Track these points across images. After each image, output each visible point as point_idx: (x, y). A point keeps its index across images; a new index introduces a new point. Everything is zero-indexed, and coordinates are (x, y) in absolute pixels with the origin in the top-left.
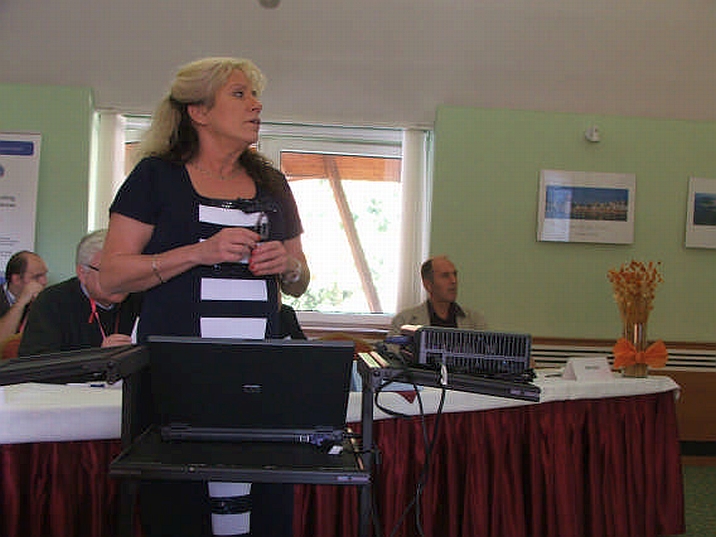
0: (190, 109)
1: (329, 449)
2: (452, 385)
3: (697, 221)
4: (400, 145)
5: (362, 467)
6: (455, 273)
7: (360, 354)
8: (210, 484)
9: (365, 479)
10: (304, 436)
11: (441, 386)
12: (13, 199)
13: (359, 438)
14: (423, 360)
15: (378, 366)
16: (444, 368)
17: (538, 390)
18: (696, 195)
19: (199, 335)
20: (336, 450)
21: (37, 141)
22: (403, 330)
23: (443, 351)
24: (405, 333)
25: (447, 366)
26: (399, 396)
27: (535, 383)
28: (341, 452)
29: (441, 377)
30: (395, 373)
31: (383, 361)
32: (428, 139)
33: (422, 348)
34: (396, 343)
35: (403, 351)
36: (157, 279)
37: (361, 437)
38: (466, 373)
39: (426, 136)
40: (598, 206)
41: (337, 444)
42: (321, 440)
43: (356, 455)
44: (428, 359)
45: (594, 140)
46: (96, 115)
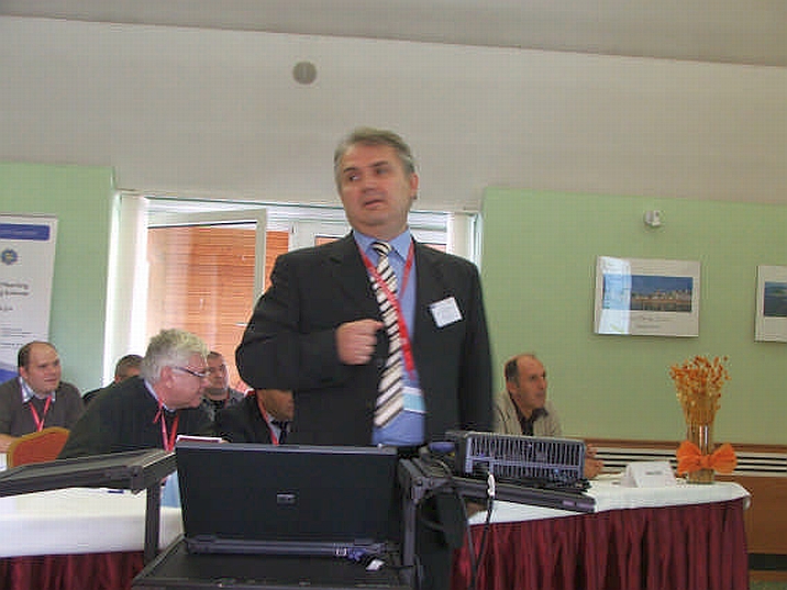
1: (369, 563)
2: (500, 496)
3: (767, 313)
4: (444, 230)
10: (341, 550)
11: (488, 498)
12: (26, 287)
14: (469, 469)
15: (421, 475)
16: (491, 476)
17: (592, 501)
18: (766, 284)
20: (375, 565)
21: (53, 224)
23: (491, 459)
25: (495, 475)
27: (589, 493)
28: (381, 568)
29: (489, 487)
32: (475, 223)
33: (468, 456)
38: (516, 483)
39: (473, 219)
40: (660, 296)
41: (378, 559)
42: (359, 554)
43: (397, 570)
44: (474, 468)
45: (654, 224)
46: (117, 197)
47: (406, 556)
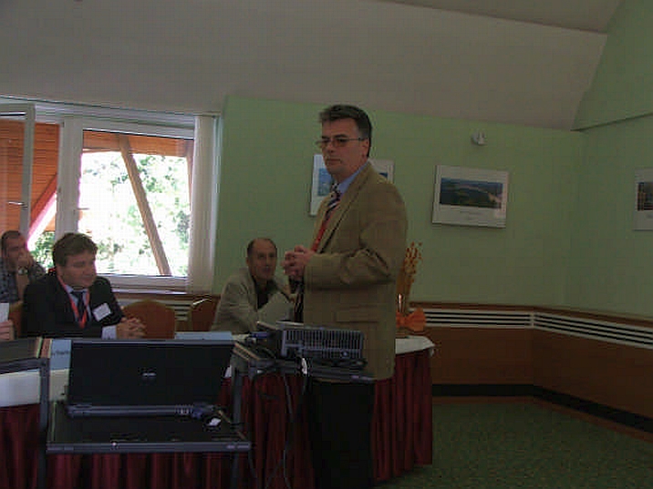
1: (210, 420)
3: (442, 202)
5: (243, 437)
9: (247, 446)
10: (184, 410)
14: (284, 352)
16: (303, 359)
18: (442, 179)
20: (215, 422)
23: (300, 345)
25: (306, 359)
28: (219, 424)
29: (302, 367)
30: (267, 365)
32: (217, 124)
33: (284, 344)
39: (215, 120)
41: (216, 417)
42: (199, 414)
44: (288, 353)
47: (235, 415)
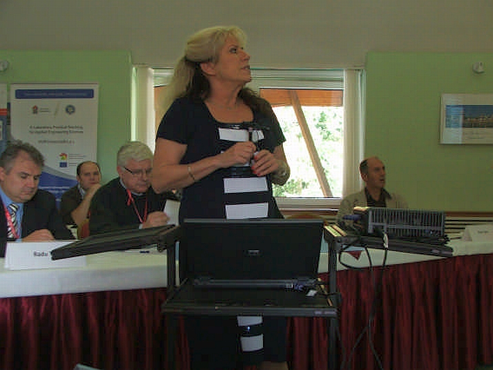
0: (202, 65)
1: (308, 292)
2: (392, 247)
4: (342, 80)
5: (331, 305)
6: (384, 168)
7: (326, 227)
8: (239, 318)
9: (333, 313)
10: (289, 284)
11: (384, 248)
12: (81, 128)
13: (327, 284)
15: (340, 235)
16: (385, 235)
17: (451, 250)
19: (225, 217)
20: (312, 293)
21: (96, 88)
22: (355, 210)
24: (356, 212)
25: (387, 234)
26: (350, 255)
27: (449, 245)
28: (315, 295)
29: (384, 242)
30: (352, 240)
31: (342, 232)
32: (361, 76)
33: (370, 223)
34: (350, 219)
35: (355, 224)
36: (192, 179)
37: (329, 284)
38: (401, 239)
39: (360, 73)
40: (483, 118)
41: (313, 289)
42: (301, 286)
43: (326, 296)
44: (374, 231)
45: (480, 71)
46: (134, 69)
47: (331, 286)
